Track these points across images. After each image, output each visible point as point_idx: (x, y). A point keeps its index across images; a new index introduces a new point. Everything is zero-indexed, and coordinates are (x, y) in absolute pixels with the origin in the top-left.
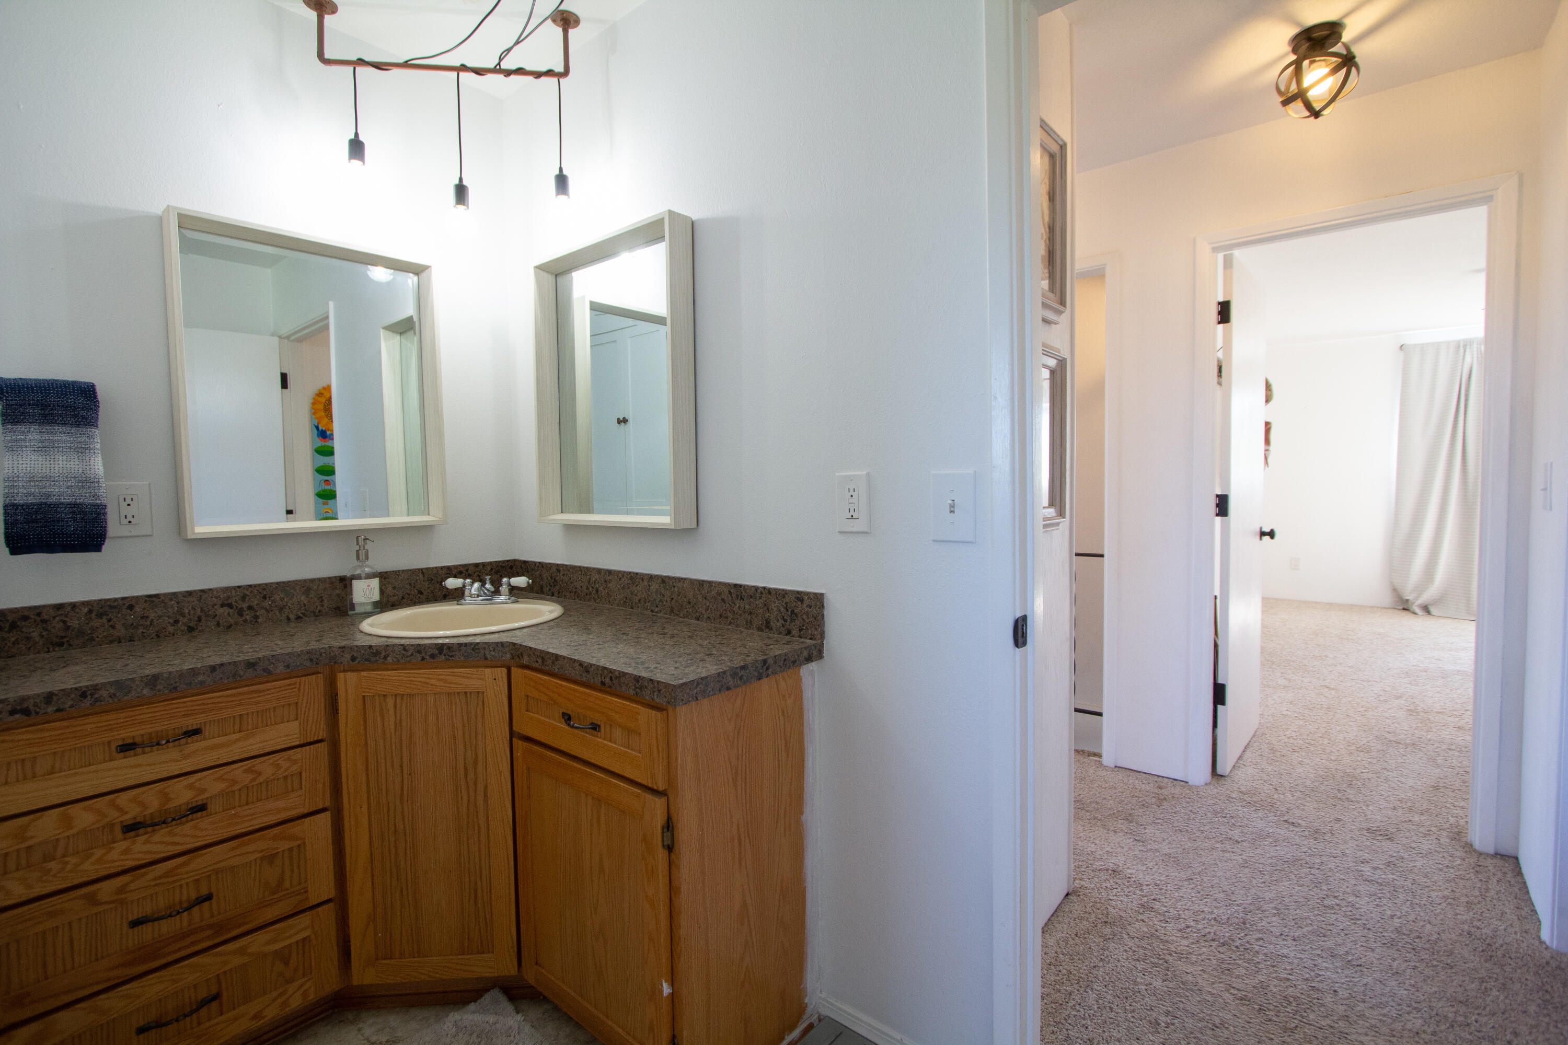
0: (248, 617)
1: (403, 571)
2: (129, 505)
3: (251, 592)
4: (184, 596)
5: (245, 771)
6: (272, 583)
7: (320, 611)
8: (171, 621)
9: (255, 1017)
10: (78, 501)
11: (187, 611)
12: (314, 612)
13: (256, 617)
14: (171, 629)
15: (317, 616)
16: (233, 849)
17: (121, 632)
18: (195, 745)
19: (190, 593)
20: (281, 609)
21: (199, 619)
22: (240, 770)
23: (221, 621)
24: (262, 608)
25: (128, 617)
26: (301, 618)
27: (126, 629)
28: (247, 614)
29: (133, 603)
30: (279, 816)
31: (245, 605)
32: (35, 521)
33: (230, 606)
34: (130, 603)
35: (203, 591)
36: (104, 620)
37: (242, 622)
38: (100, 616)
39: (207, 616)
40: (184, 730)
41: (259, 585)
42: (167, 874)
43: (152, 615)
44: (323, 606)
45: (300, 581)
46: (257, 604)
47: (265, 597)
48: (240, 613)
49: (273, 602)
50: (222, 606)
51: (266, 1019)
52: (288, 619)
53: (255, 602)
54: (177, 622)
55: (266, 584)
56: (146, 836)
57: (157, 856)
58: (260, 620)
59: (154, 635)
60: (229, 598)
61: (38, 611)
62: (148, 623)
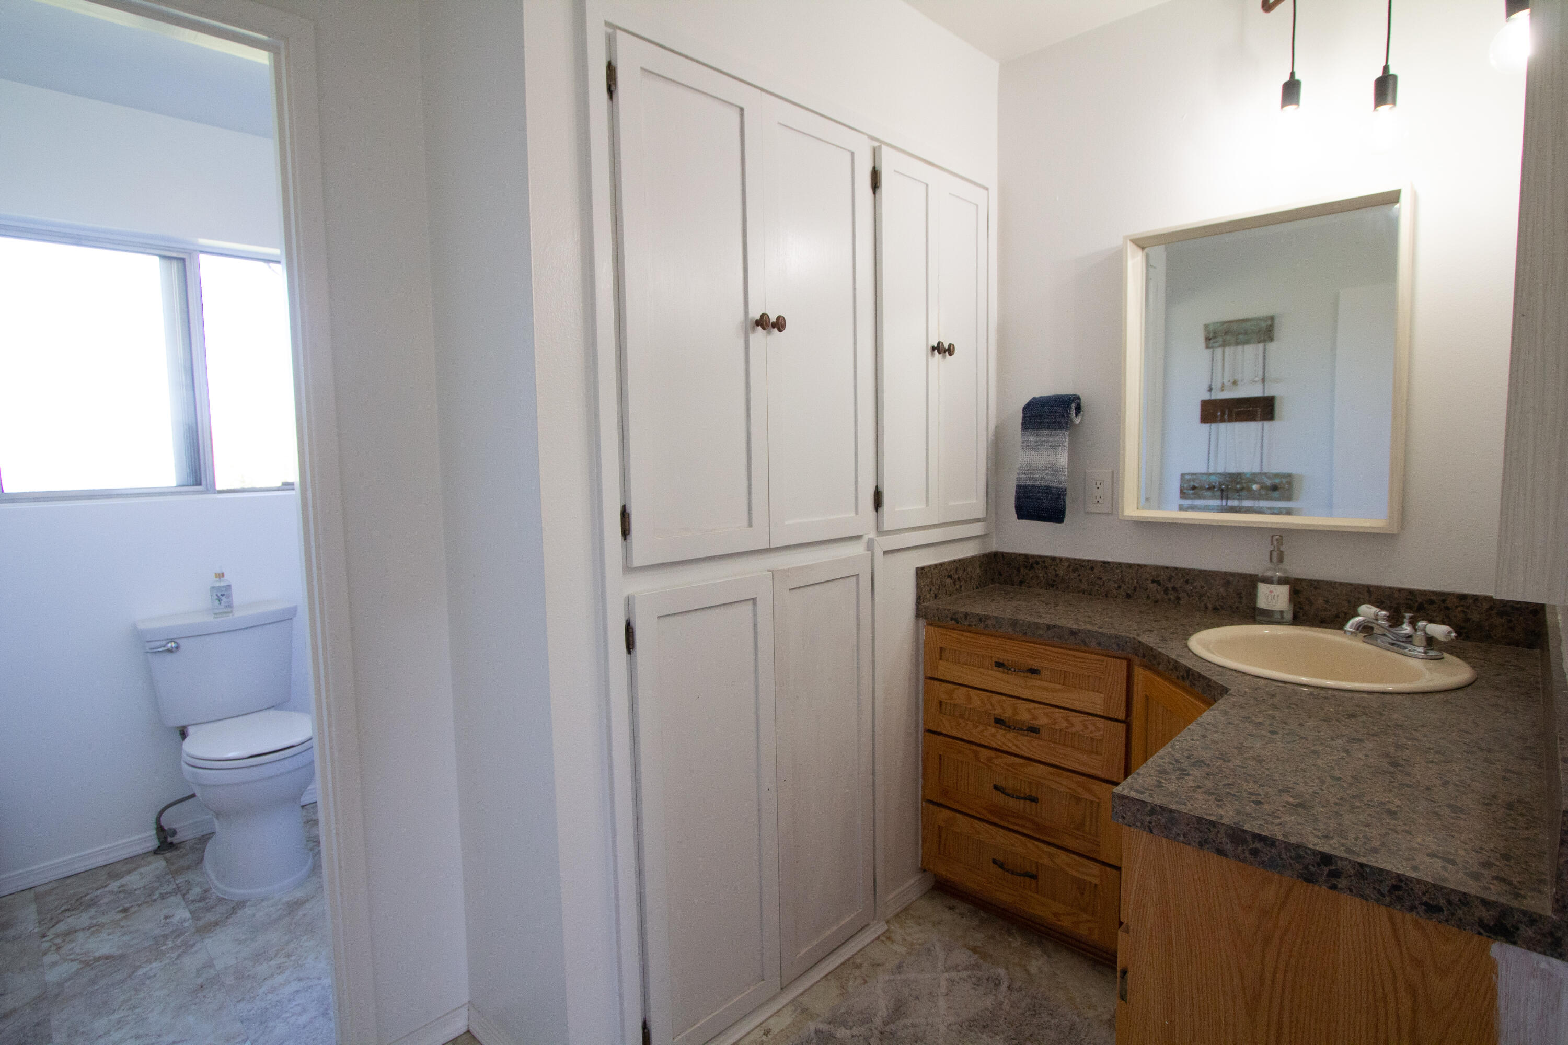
0: (1172, 597)
1: (1341, 584)
2: (1098, 488)
3: (1177, 575)
4: (1127, 568)
5: (1063, 718)
6: (1194, 570)
7: (1237, 608)
8: (1116, 585)
9: (1056, 915)
10: (1050, 485)
11: (1127, 580)
12: (1231, 607)
13: (1178, 599)
14: (1115, 592)
15: (1234, 612)
16: (1051, 773)
17: (1084, 586)
18: (1034, 682)
19: (1130, 566)
20: (1201, 596)
21: (1135, 590)
22: (1061, 715)
23: (1151, 595)
24: (1185, 591)
25: (1090, 575)
26: (1218, 609)
27: (1088, 585)
28: (1172, 594)
29: (1094, 565)
30: (1084, 769)
31: (1170, 585)
32: (1029, 497)
33: (1159, 583)
34: (1091, 565)
35: (1139, 565)
36: (1076, 575)
37: (1167, 600)
38: (1075, 570)
39: (1141, 588)
40: (1030, 667)
41: (1184, 569)
42: (1013, 765)
43: (1105, 578)
44: (1241, 603)
45: (1221, 572)
46: (1181, 587)
47: (1187, 582)
48: (1166, 591)
49: (1195, 588)
50: (1153, 581)
51: (1060, 923)
52: (1206, 607)
53: (1179, 584)
54: (1120, 587)
55: (1190, 570)
56: (1004, 732)
57: (1010, 750)
58: (1181, 602)
59: (1104, 594)
60: (1159, 576)
61: (1043, 559)
62: (1101, 583)
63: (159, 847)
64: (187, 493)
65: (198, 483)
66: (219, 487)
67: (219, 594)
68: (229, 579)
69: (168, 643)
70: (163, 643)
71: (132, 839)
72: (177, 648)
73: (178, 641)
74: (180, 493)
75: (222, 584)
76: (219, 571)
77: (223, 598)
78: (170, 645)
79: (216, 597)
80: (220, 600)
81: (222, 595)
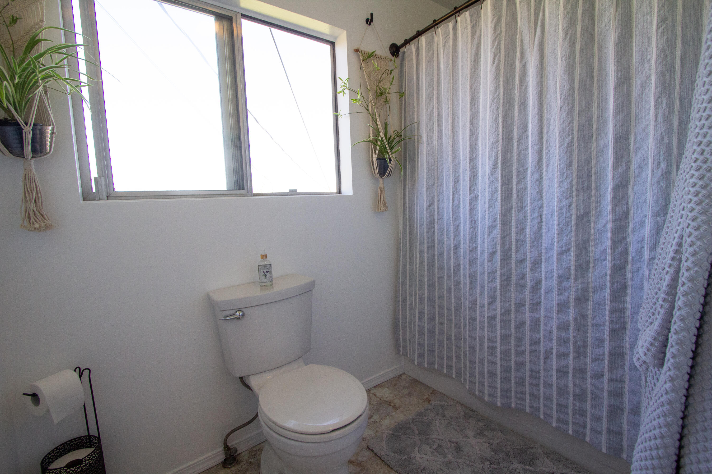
63: (225, 460)
64: (236, 195)
65: (241, 188)
66: (255, 191)
67: (265, 271)
68: (270, 259)
69: (236, 312)
70: (232, 312)
71: (207, 455)
72: (243, 315)
73: (243, 310)
74: (231, 195)
75: (266, 263)
76: (264, 254)
77: (268, 274)
78: (238, 313)
79: (263, 274)
80: (265, 276)
81: (267, 272)
